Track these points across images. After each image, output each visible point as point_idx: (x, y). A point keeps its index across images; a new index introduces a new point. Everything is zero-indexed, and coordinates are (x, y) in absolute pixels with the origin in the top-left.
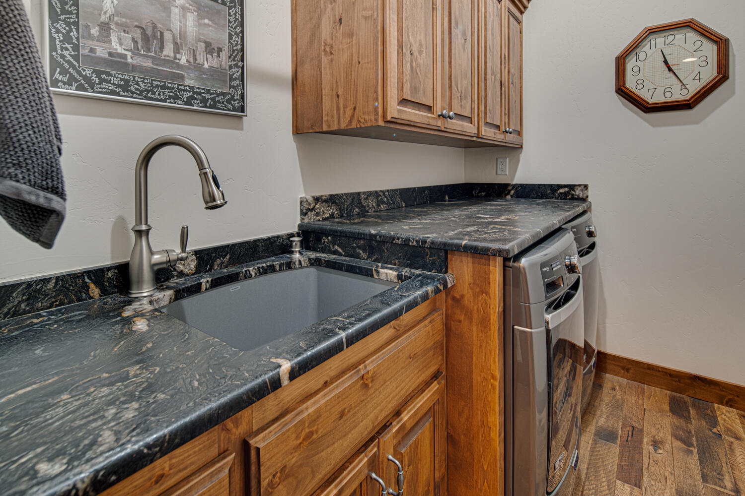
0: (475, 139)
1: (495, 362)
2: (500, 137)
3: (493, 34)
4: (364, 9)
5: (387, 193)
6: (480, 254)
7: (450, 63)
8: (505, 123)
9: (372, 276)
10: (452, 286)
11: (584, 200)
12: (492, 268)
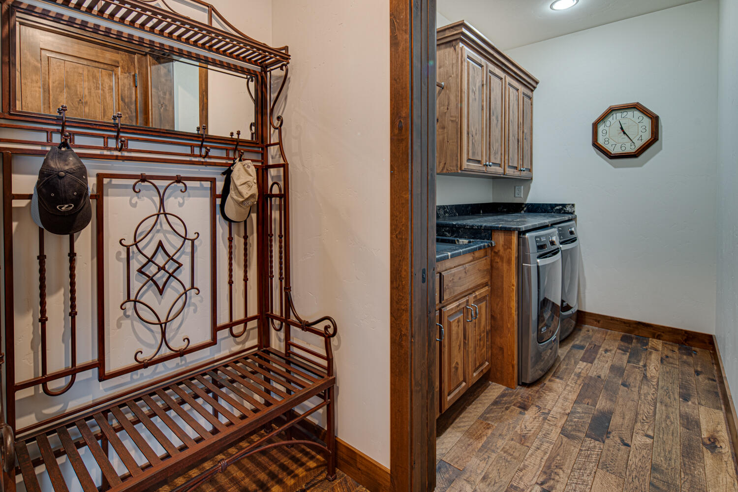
0: (502, 176)
1: (513, 278)
2: (517, 173)
3: (513, 112)
4: (452, 117)
5: (449, 207)
6: (508, 231)
7: (490, 135)
8: (521, 165)
9: (455, 243)
10: (494, 246)
11: (572, 213)
12: (513, 237)
